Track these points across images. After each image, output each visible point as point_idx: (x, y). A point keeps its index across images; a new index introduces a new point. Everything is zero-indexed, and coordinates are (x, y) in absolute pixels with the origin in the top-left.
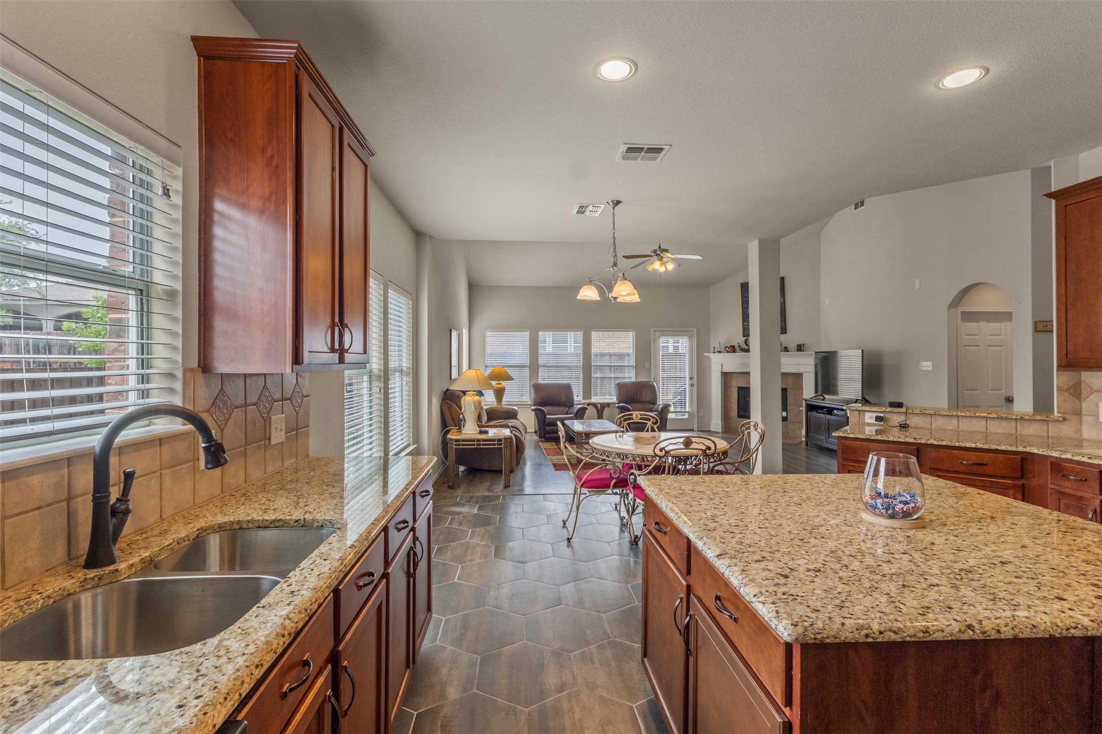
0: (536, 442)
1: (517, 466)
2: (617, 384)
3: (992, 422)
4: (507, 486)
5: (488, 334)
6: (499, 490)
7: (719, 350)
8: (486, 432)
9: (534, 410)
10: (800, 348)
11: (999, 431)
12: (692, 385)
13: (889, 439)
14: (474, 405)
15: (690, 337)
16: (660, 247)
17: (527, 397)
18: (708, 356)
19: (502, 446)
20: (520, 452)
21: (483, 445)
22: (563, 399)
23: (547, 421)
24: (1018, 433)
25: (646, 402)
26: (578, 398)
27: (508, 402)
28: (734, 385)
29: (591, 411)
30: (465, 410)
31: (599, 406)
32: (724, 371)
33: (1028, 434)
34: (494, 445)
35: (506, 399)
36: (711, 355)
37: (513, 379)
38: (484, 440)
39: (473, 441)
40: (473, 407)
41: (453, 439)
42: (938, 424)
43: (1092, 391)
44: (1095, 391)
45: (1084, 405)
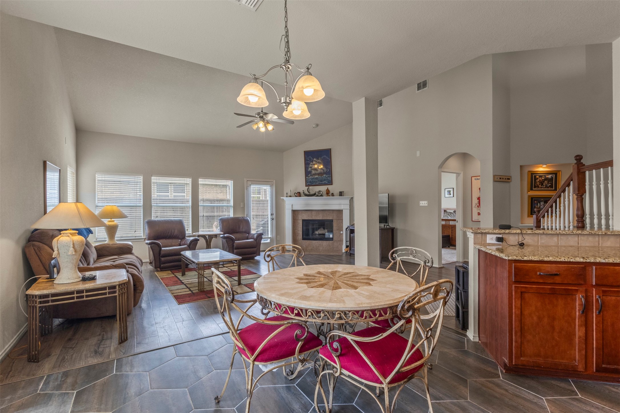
0: (151, 271)
1: (134, 306)
2: (221, 219)
3: (582, 238)
4: (123, 340)
5: (99, 177)
6: (112, 349)
7: (290, 195)
8: (93, 278)
9: (150, 244)
10: (341, 194)
11: (587, 245)
12: (273, 219)
14: (74, 247)
15: (271, 186)
16: (262, 111)
17: (142, 232)
18: (283, 199)
19: (117, 294)
20: (138, 291)
21: (87, 296)
22: (176, 232)
23: (162, 253)
24: (600, 245)
25: (242, 232)
26: (189, 231)
27: (122, 237)
28: (300, 218)
29: (202, 242)
30: (59, 253)
31: (207, 237)
32: (294, 209)
33: (607, 245)
34: (105, 294)
35: (118, 235)
36: (285, 198)
37: (127, 217)
38: (88, 291)
39: (72, 293)
40: (72, 249)
41: (36, 296)
42: (543, 241)
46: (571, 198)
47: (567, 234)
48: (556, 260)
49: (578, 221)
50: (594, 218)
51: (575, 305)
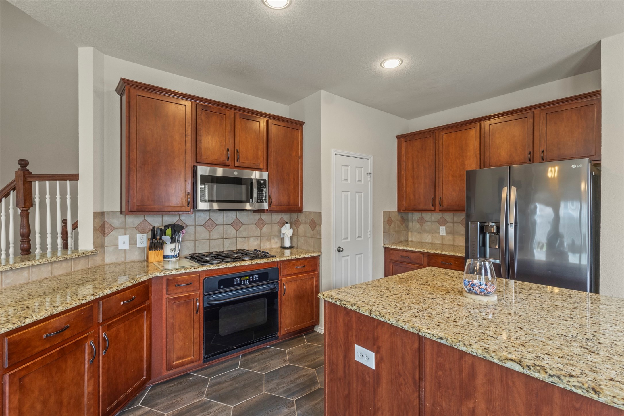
3: (56, 266)
11: (61, 272)
13: (73, 306)
24: (72, 270)
33: (79, 269)
42: (9, 281)
43: (113, 228)
44: (115, 228)
45: (106, 239)
46: (11, 212)
47: (41, 264)
48: (67, 309)
49: (22, 242)
50: (47, 237)
51: (85, 356)
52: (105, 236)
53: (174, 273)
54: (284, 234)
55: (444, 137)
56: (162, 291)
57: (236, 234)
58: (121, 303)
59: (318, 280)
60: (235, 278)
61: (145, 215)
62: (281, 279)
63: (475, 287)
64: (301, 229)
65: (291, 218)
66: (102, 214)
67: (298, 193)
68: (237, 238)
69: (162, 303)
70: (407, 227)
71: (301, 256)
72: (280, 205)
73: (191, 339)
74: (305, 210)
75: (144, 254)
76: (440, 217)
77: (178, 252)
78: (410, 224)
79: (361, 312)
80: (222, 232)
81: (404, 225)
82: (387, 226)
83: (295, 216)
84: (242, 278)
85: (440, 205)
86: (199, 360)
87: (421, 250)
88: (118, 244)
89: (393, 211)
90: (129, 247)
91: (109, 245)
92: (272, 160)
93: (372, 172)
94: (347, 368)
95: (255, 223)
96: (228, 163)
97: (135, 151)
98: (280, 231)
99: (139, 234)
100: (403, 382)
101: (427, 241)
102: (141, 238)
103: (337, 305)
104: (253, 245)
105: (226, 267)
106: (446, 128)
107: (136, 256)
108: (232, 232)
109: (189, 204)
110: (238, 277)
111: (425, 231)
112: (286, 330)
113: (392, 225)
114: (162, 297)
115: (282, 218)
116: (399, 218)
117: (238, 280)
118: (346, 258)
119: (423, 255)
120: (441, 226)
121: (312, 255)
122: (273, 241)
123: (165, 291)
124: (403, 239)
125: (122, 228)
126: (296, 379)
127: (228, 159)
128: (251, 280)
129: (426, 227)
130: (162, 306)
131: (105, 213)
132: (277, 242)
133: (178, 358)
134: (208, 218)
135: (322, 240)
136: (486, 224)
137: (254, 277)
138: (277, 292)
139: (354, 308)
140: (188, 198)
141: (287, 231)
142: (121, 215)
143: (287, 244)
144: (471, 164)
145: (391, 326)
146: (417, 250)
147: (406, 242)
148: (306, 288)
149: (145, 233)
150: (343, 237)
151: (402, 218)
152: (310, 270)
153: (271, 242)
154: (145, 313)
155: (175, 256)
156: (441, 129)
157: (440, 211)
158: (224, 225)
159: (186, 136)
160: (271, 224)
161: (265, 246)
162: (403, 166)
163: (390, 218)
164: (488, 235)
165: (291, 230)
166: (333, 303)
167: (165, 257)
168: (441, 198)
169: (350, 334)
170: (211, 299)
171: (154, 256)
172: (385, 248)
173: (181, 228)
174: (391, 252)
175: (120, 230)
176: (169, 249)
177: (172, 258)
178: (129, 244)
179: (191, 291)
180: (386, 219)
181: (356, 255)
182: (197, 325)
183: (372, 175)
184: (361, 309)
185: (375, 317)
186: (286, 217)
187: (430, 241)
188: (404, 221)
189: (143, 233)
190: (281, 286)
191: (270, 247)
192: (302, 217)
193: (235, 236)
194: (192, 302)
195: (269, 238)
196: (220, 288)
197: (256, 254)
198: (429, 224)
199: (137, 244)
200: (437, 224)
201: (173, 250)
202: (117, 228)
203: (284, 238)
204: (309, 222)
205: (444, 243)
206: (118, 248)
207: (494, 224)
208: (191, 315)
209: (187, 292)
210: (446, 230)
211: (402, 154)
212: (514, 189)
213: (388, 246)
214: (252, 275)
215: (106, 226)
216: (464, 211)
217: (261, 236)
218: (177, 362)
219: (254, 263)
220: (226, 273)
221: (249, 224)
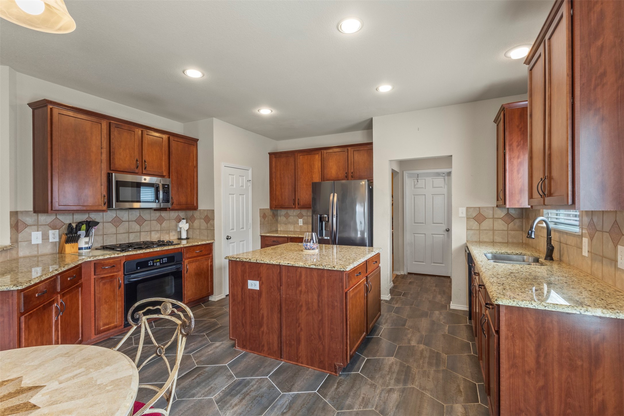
43: (26, 226)
44: (28, 226)
45: (20, 235)
51: (52, 314)
52: (19, 232)
53: (101, 258)
54: (181, 228)
55: (301, 158)
56: (90, 272)
57: (139, 229)
58: (69, 279)
59: (212, 262)
60: (149, 261)
61: (56, 214)
62: (184, 261)
63: (308, 246)
64: (196, 223)
65: (186, 215)
66: (16, 213)
67: (194, 195)
68: (140, 232)
69: (90, 282)
70: (277, 220)
71: (200, 243)
72: (179, 204)
73: (115, 309)
74: (199, 208)
75: (56, 247)
76: (299, 212)
77: (91, 245)
78: (279, 218)
79: (251, 261)
80: (128, 227)
81: (275, 219)
82: (263, 220)
83: (190, 213)
84: (155, 261)
85: (299, 204)
86: (121, 325)
87: (286, 236)
88: (31, 239)
89: (267, 209)
90: (42, 242)
91: (23, 241)
92: (173, 168)
93: (251, 180)
94: (243, 295)
95: (156, 219)
96: (137, 171)
97: (57, 160)
98: (177, 226)
99: (51, 230)
100: (273, 290)
101: (291, 230)
102: (54, 234)
103: (238, 261)
104: (155, 237)
105: (142, 252)
106: (301, 151)
107: (48, 249)
108: (137, 227)
109: (105, 204)
110: (152, 260)
111: (289, 223)
112: (189, 300)
113: (266, 219)
114: (91, 277)
115: (178, 215)
116: (271, 214)
117: (152, 262)
118: (233, 244)
119: (288, 239)
120: (300, 219)
121: (208, 242)
122: (171, 234)
123: (93, 273)
124: (274, 229)
125: (34, 225)
126: (203, 325)
127: (137, 167)
128: (161, 262)
129: (290, 220)
130: (90, 284)
131: (19, 212)
132: (174, 235)
133: (104, 325)
134: (115, 215)
135: (215, 231)
136: (323, 216)
137: (164, 260)
138: (182, 271)
139: (247, 260)
140: (104, 199)
141: (184, 226)
142: (34, 214)
143: (184, 235)
144: (317, 178)
145: (267, 264)
146: (283, 235)
147: (276, 231)
148: (203, 268)
149: (57, 229)
150: (231, 228)
151: (273, 213)
152: (206, 254)
153: (169, 235)
154: (80, 289)
155: (89, 248)
156: (299, 152)
157: (299, 208)
158: (129, 221)
159: (101, 148)
160: (170, 220)
161: (166, 238)
162: (274, 176)
163: (265, 214)
164: (324, 223)
165: (188, 224)
166: (235, 261)
167: (80, 249)
168: (299, 199)
169: (245, 275)
170: (130, 278)
171: (69, 248)
172: (261, 236)
173: (96, 223)
174: (266, 238)
175: (33, 227)
176: (83, 242)
177: (85, 249)
178: (42, 240)
179: (114, 272)
180: (262, 215)
181: (240, 241)
182: (119, 298)
183: (251, 182)
184: (251, 260)
185: (259, 262)
186: (182, 214)
187: (293, 230)
188: (275, 216)
189: (55, 230)
190: (184, 266)
191: (169, 239)
192: (196, 214)
193: (139, 231)
194: (115, 281)
195: (168, 231)
196: (137, 269)
197: (161, 243)
198: (292, 217)
199: (49, 239)
200: (297, 217)
201: (87, 243)
202: (30, 226)
203: (180, 231)
204: (203, 217)
205: (302, 230)
206: (31, 243)
207: (326, 216)
208: (114, 290)
209: (111, 272)
210: (303, 221)
211: (273, 167)
212: (336, 195)
213: (263, 235)
214: (162, 259)
215: (19, 224)
216: (310, 208)
217: (161, 230)
218: (104, 328)
219: (164, 249)
220: (142, 257)
221: (151, 220)
